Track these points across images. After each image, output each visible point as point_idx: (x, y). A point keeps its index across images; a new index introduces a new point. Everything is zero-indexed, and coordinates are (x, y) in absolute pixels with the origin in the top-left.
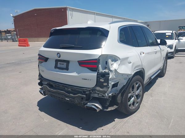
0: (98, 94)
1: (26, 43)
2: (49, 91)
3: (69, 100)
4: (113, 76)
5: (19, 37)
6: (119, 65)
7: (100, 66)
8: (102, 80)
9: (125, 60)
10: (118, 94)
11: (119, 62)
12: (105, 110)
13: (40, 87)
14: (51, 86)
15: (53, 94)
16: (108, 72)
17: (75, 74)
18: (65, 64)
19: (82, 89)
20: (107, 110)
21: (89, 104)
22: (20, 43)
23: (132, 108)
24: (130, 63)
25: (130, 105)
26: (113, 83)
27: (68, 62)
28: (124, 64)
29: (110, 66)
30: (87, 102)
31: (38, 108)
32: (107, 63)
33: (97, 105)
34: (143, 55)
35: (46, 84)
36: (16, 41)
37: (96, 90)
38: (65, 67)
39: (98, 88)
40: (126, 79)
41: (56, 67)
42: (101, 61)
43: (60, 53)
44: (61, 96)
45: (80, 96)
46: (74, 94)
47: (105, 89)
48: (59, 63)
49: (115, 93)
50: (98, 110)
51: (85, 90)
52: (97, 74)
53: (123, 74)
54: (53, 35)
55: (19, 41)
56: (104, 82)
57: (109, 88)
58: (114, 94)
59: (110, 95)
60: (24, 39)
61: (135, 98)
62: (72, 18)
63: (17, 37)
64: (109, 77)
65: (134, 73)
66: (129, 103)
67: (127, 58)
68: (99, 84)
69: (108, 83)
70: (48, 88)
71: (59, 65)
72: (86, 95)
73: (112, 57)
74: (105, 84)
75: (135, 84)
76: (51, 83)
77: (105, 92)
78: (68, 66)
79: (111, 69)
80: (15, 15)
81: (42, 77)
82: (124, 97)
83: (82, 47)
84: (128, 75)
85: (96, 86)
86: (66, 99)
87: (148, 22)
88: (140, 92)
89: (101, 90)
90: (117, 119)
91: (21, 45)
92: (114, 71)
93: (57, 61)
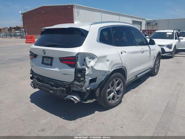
0: (77, 88)
1: (32, 40)
2: (38, 85)
3: (52, 92)
4: (90, 72)
5: (27, 34)
6: (96, 62)
7: (78, 62)
8: (79, 75)
9: (102, 58)
10: (97, 89)
11: (96, 60)
12: (84, 102)
13: (32, 81)
14: (39, 80)
15: (41, 87)
16: (85, 68)
17: (57, 69)
18: (50, 60)
19: (62, 83)
20: (85, 102)
21: (68, 96)
22: (27, 39)
23: (112, 102)
24: (109, 61)
25: (109, 99)
26: (90, 78)
27: (52, 58)
28: (101, 62)
29: (88, 63)
30: (67, 94)
31: (30, 100)
32: (85, 60)
33: (75, 97)
34: (124, 54)
35: (35, 78)
36: (24, 38)
37: (74, 84)
38: (50, 63)
39: (76, 83)
40: (105, 75)
41: (43, 63)
42: (79, 59)
43: (45, 50)
44: (46, 89)
45: (61, 89)
46: (57, 87)
47: (82, 83)
48: (45, 59)
49: (94, 88)
50: (76, 102)
51: (66, 84)
52: (75, 70)
53: (100, 71)
54: (44, 34)
55: (26, 38)
56: (81, 77)
57: (85, 82)
58: (92, 89)
59: (88, 89)
60: (31, 36)
61: (115, 93)
62: (78, 16)
63: (25, 34)
64: (85, 72)
65: (112, 70)
66: (108, 98)
67: (105, 56)
68: (77, 78)
69: (85, 78)
70: (37, 81)
71: (45, 62)
72: (66, 88)
73: (90, 55)
74: (82, 79)
75: (114, 80)
76: (39, 78)
77: (82, 86)
78: (52, 62)
79: (88, 66)
80: (24, 12)
81: (33, 71)
82: (102, 92)
83: (63, 46)
84: (106, 72)
85: (75, 80)
86: (50, 91)
87: (157, 20)
88: (121, 88)
89: (78, 83)
90: (97, 111)
91: (28, 41)
92: (90, 68)
93: (44, 57)
